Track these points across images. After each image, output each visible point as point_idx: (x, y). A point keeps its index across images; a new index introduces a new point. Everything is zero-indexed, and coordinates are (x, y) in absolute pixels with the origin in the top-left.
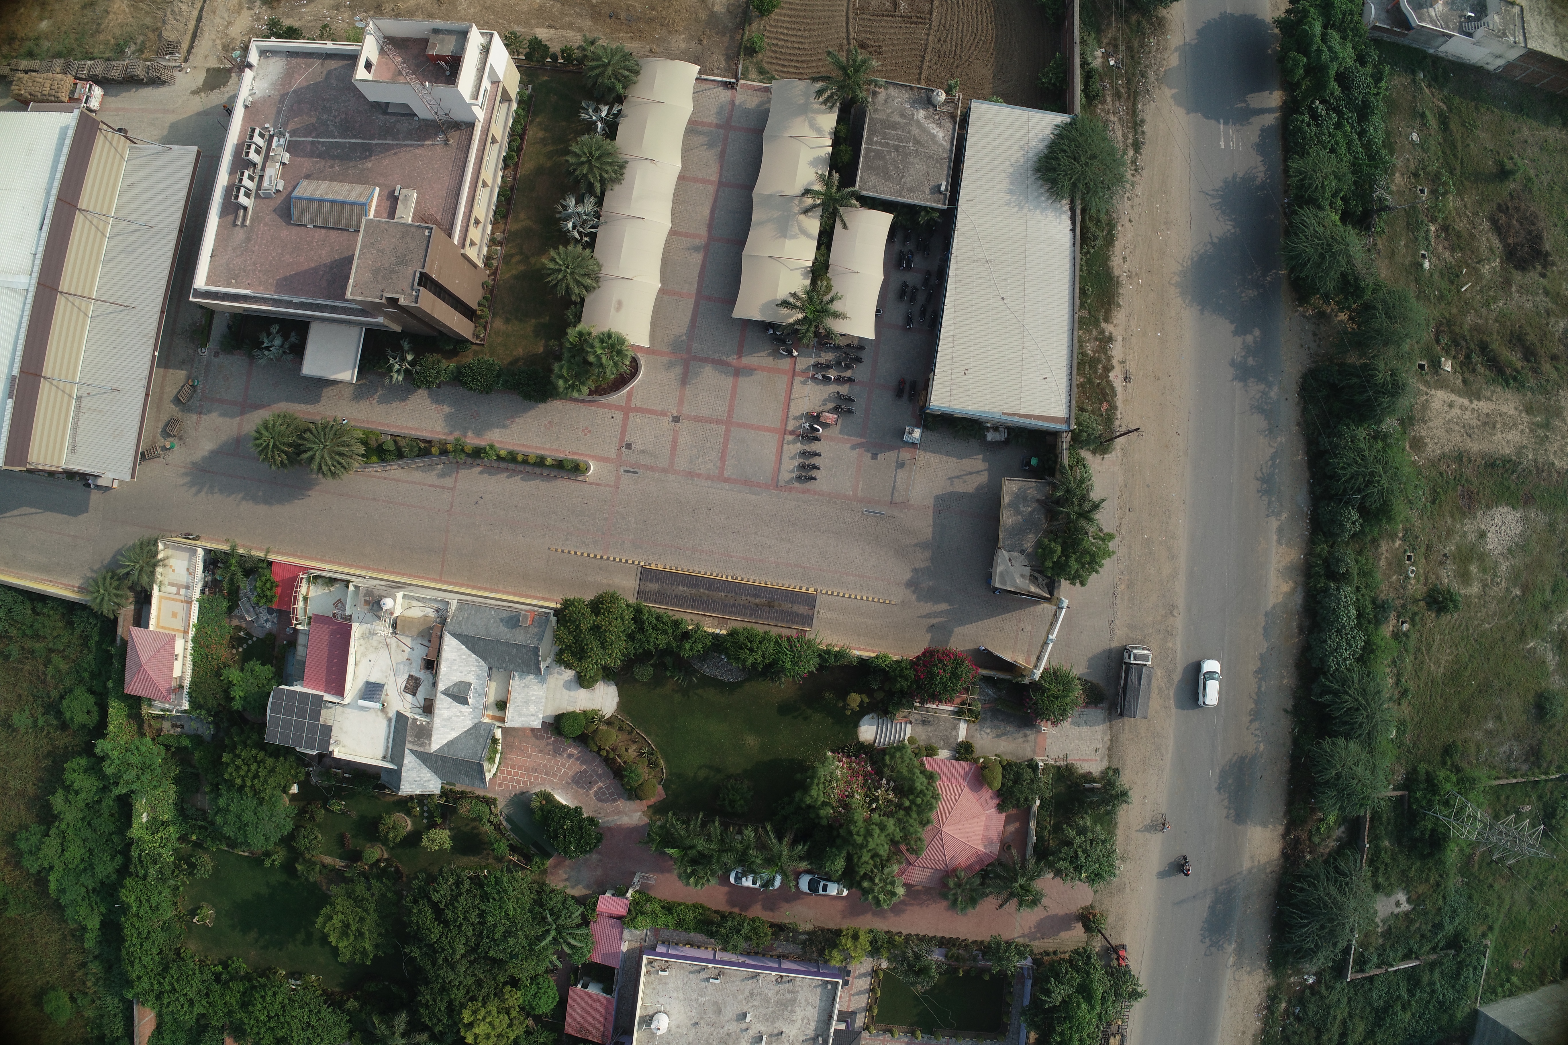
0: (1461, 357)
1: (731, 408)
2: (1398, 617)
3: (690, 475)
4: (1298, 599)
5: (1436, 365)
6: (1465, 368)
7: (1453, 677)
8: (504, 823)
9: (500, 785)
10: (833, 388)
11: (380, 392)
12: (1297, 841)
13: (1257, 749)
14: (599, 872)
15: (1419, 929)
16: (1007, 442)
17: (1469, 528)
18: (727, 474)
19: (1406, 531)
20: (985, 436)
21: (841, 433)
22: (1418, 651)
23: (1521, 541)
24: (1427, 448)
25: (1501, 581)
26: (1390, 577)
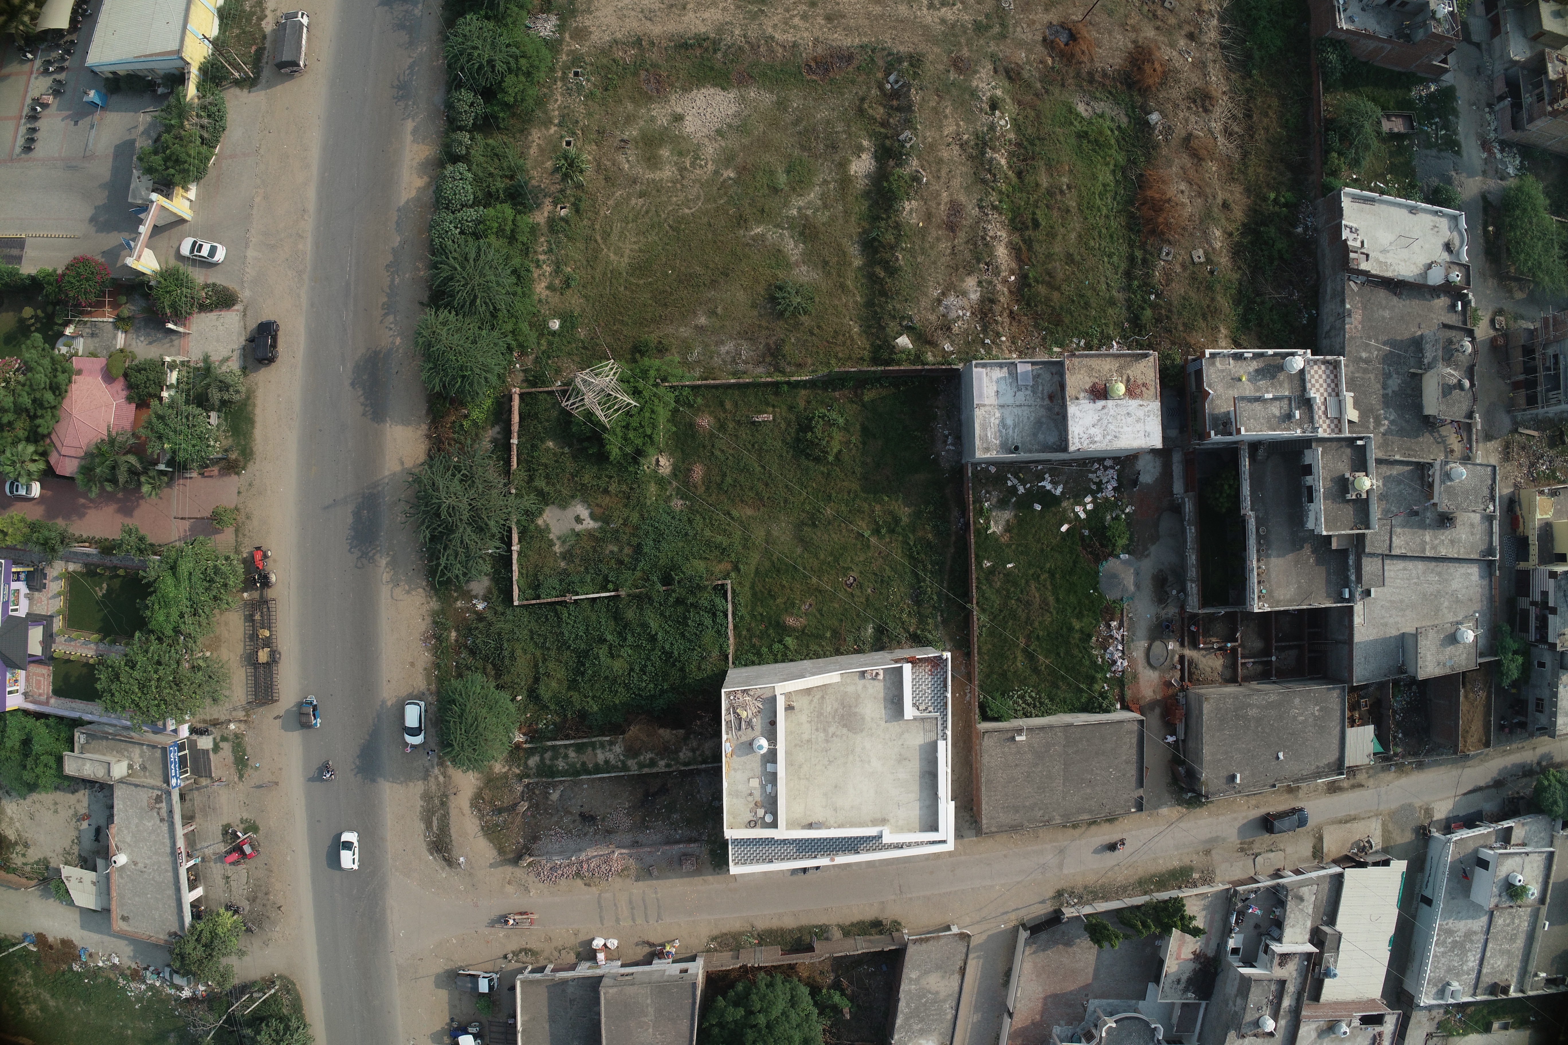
2: (555, 203)
4: (430, 192)
10: (51, 79)
12: (440, 440)
13: (393, 343)
17: (660, 114)
19: (563, 116)
21: (56, 110)
22: (589, 239)
23: (736, 122)
24: (592, 36)
25: (706, 164)
26: (543, 163)
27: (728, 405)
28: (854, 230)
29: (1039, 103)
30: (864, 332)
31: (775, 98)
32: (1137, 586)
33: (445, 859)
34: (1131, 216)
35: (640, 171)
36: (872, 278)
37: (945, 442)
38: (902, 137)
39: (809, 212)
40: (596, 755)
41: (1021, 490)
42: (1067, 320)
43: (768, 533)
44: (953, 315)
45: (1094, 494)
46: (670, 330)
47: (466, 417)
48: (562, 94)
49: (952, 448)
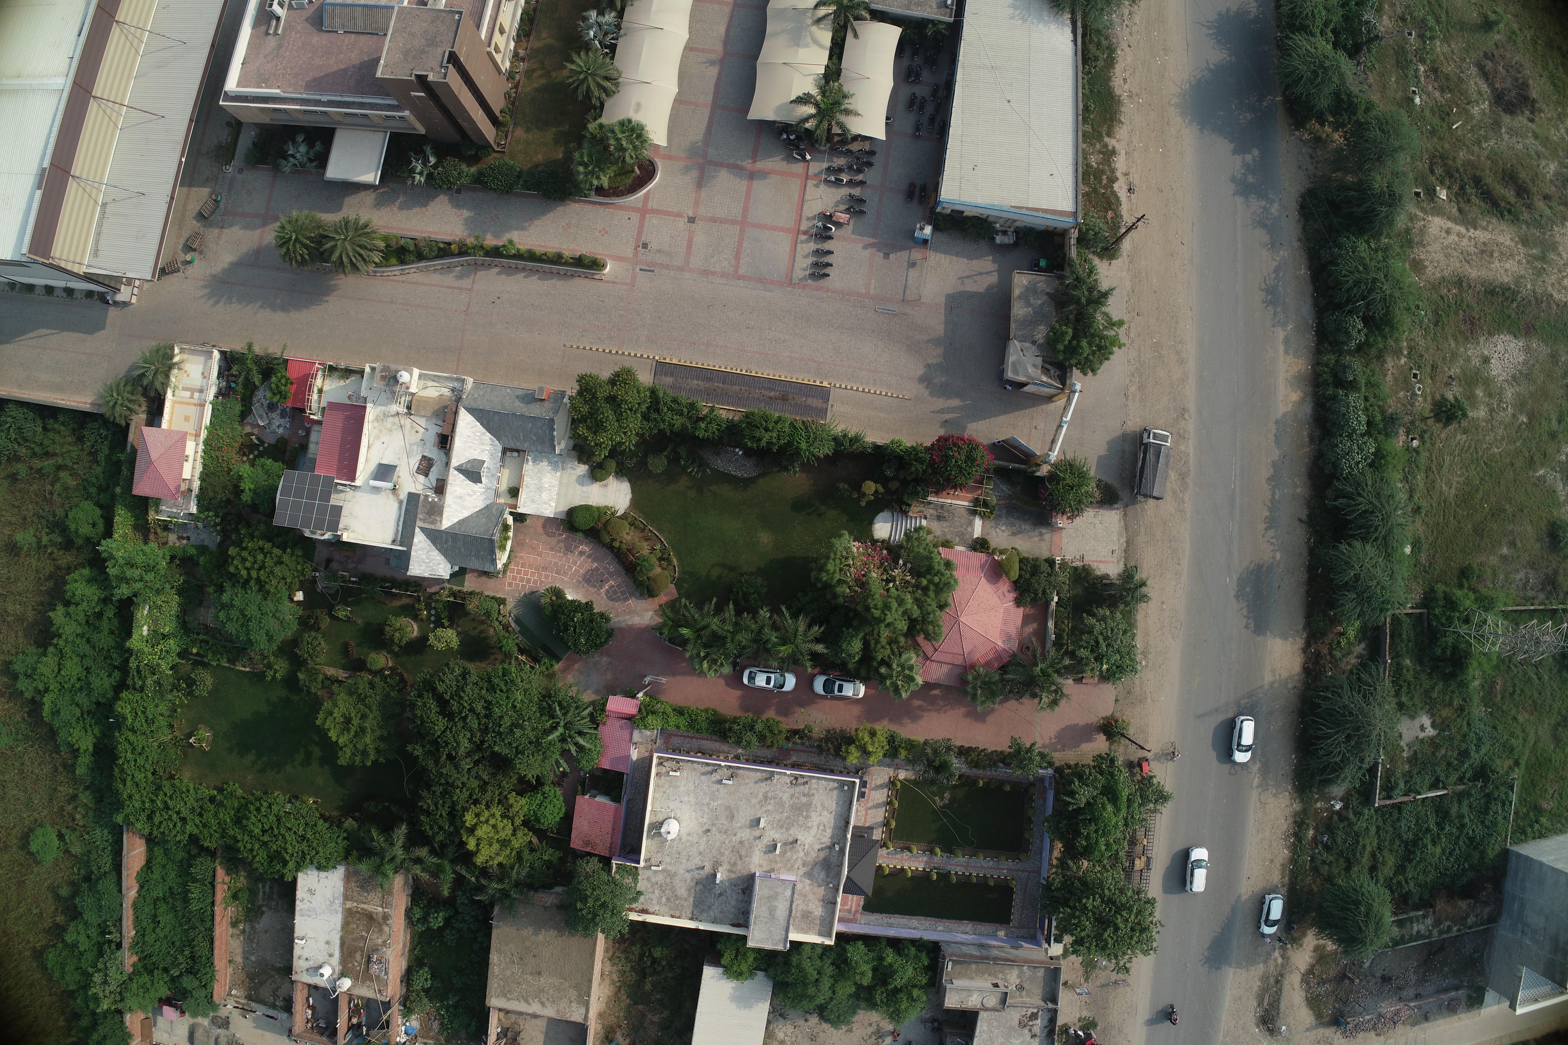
0: (1456, 188)
1: (746, 209)
2: (1408, 433)
3: (706, 272)
4: (1308, 409)
5: (1431, 193)
6: (1460, 199)
7: (1465, 498)
8: (513, 625)
9: (510, 584)
10: (845, 191)
11: (401, 199)
12: (1318, 655)
13: (1274, 557)
14: (609, 676)
15: (1445, 756)
16: (1016, 245)
17: (1473, 352)
18: (741, 271)
19: (1411, 349)
20: (994, 239)
21: (853, 233)
23: (1524, 370)
24: (1428, 271)
25: (1507, 406)
26: (1399, 392)
31: (1547, 351)
33: (1269, 1030)
40: (1412, 928)
46: (1484, 557)
47: (1342, 634)
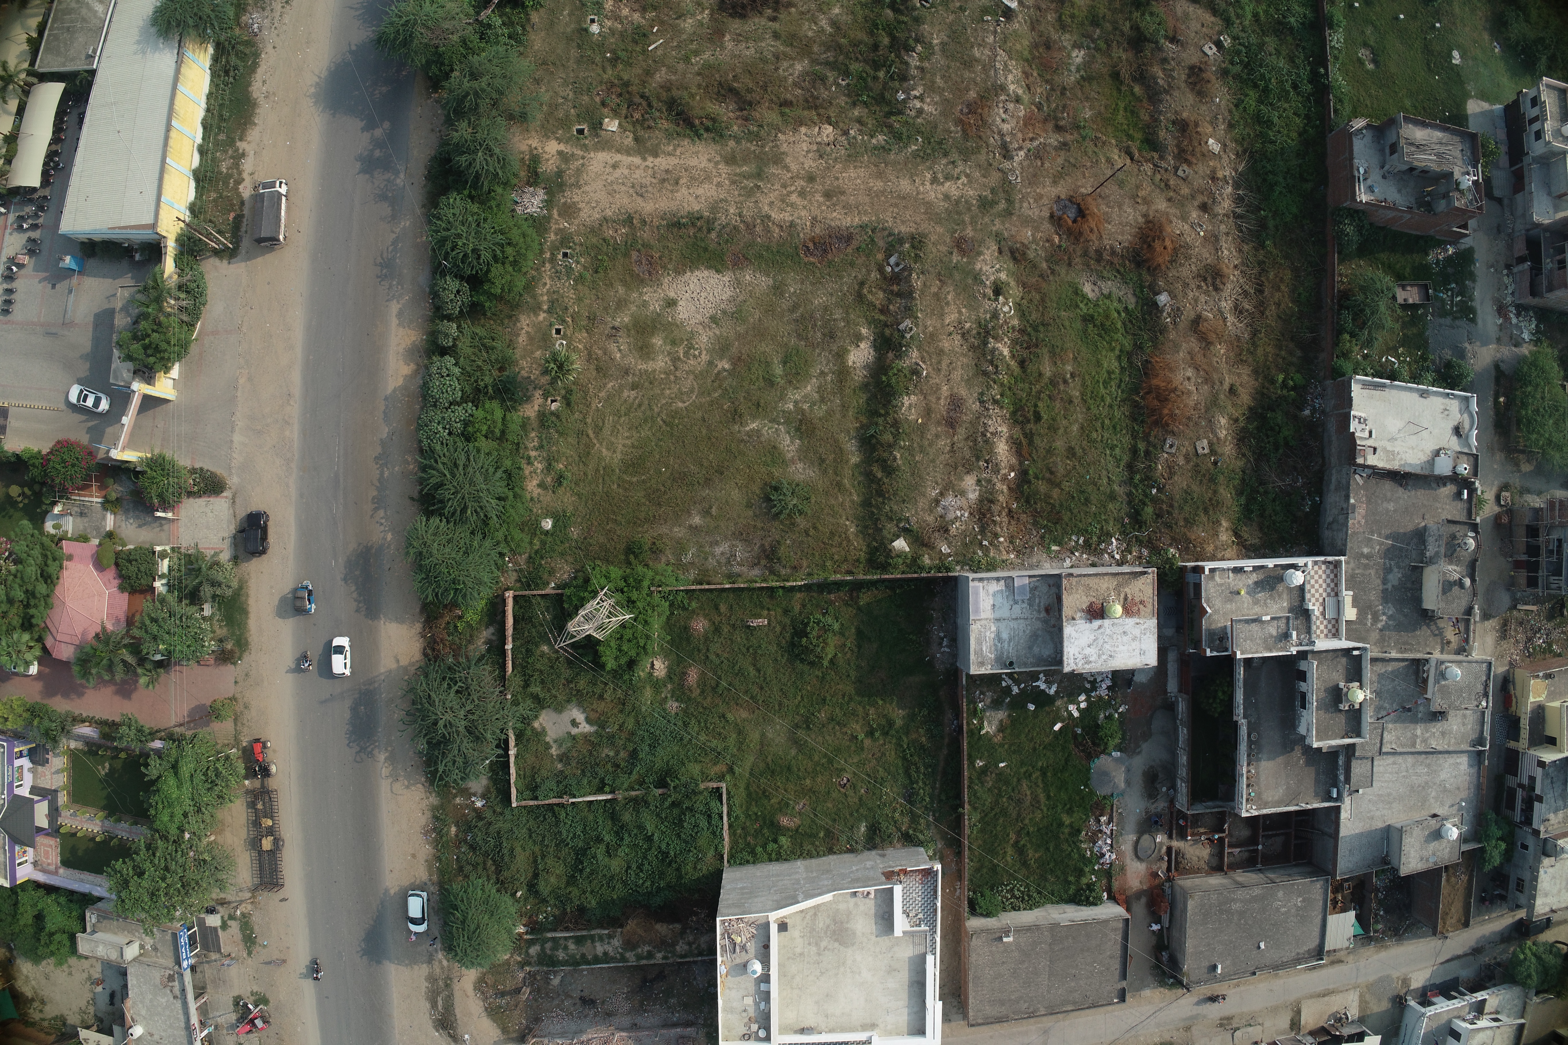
2: (545, 396)
4: (421, 381)
5: (597, 126)
10: (25, 236)
12: (438, 640)
13: (385, 539)
17: (652, 298)
19: (552, 302)
21: (33, 270)
22: (581, 433)
23: (731, 308)
24: (582, 214)
25: (700, 354)
26: (532, 353)
27: (723, 608)
28: (852, 425)
29: (1044, 285)
30: (861, 532)
31: (771, 282)
32: (1128, 783)
33: (450, 1036)
34: (1136, 405)
35: (631, 360)
36: (869, 476)
37: (940, 644)
38: (902, 327)
39: (806, 406)
40: (595, 947)
41: (1015, 690)
42: (1066, 517)
43: (763, 735)
44: (951, 516)
45: (1088, 692)
46: (664, 530)
47: (460, 618)
48: (551, 278)
49: (947, 650)
